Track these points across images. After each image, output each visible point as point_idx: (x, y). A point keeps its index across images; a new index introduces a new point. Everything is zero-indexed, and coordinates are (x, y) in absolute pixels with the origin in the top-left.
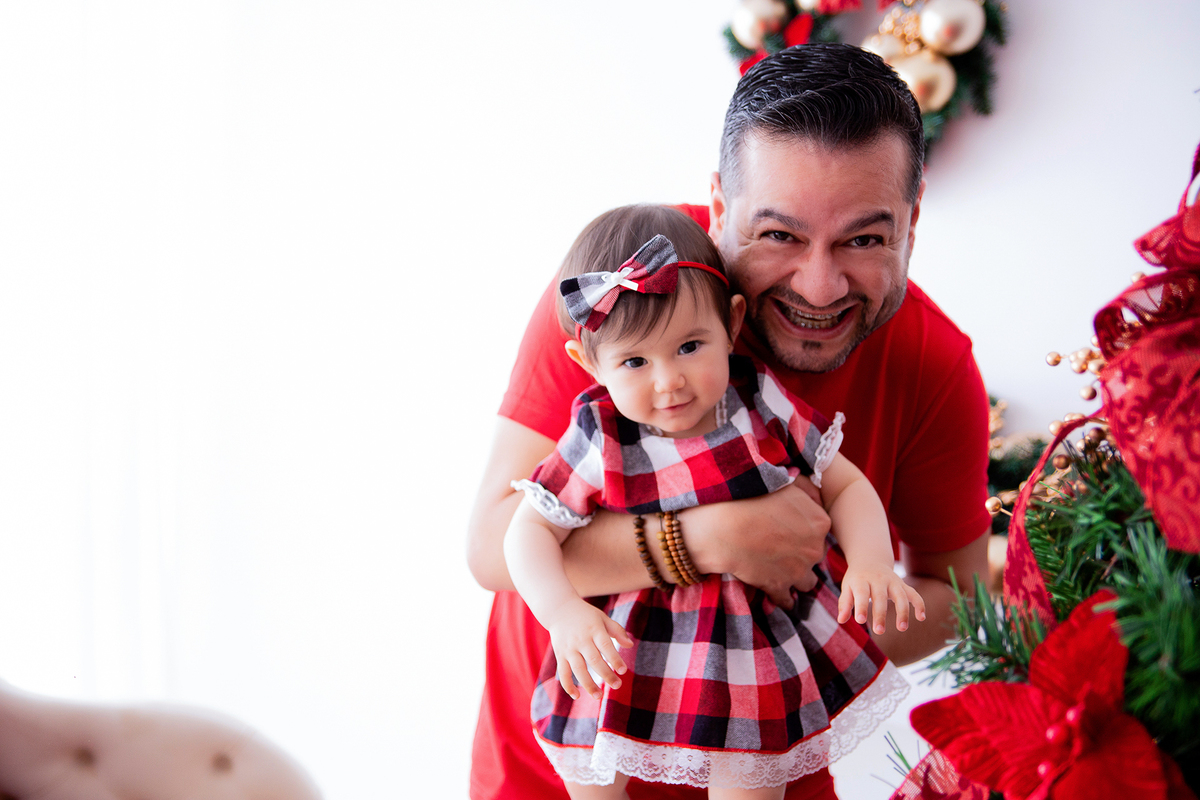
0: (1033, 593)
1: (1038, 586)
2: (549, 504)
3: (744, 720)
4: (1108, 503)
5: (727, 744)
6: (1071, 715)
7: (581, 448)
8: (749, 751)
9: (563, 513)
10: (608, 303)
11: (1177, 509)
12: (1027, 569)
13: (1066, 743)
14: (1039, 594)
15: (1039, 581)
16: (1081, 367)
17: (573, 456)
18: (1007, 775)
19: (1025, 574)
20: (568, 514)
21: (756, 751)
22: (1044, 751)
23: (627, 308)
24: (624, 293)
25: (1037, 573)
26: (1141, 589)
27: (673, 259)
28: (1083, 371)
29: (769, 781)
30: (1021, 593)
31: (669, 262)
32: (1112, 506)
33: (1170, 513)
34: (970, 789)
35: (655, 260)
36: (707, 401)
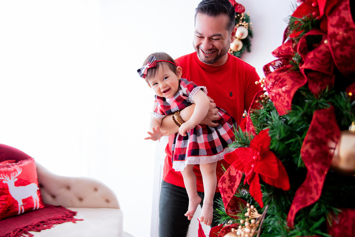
0: (252, 130)
1: (253, 129)
3: (202, 150)
4: (267, 109)
5: (199, 155)
6: (258, 153)
8: (204, 155)
10: (146, 72)
11: (280, 105)
12: (250, 125)
13: (257, 160)
14: (253, 131)
18: (245, 168)
19: (250, 126)
21: (206, 155)
22: (253, 162)
23: (149, 72)
24: (148, 69)
26: (273, 124)
27: (155, 59)
29: (209, 162)
30: (249, 131)
32: (268, 109)
33: (279, 106)
34: (238, 174)
35: (152, 60)
36: (174, 89)
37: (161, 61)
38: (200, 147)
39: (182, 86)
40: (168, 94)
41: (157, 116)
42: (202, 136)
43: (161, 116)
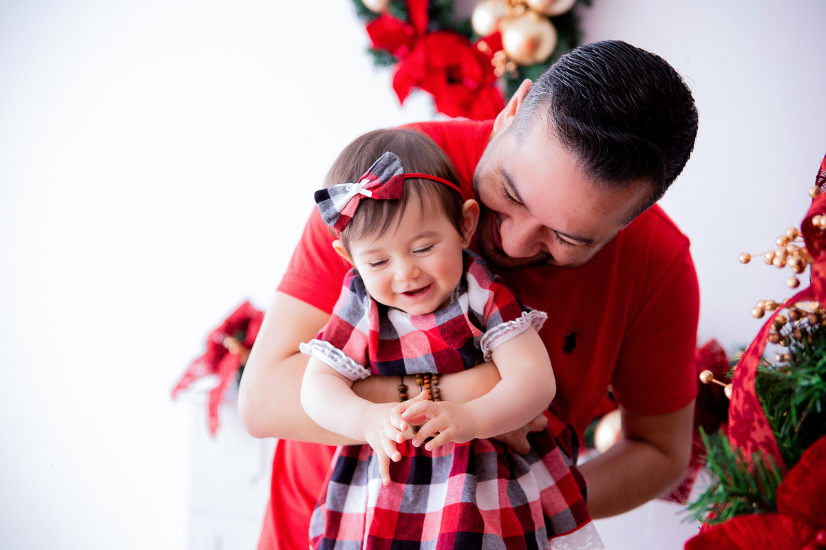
0: (762, 444)
1: (767, 438)
2: (336, 356)
6: (820, 537)
7: (358, 309)
9: (349, 362)
10: (351, 208)
12: (756, 424)
15: (769, 433)
16: (782, 263)
17: (352, 316)
19: (754, 429)
20: (353, 363)
23: (366, 212)
24: (363, 201)
25: (766, 427)
27: (400, 171)
28: (783, 266)
30: (749, 444)
31: (397, 174)
35: (386, 172)
36: (444, 286)
37: (415, 178)
38: (488, 528)
39: (471, 279)
40: (422, 301)
41: (344, 366)
42: (494, 483)
43: (363, 369)
